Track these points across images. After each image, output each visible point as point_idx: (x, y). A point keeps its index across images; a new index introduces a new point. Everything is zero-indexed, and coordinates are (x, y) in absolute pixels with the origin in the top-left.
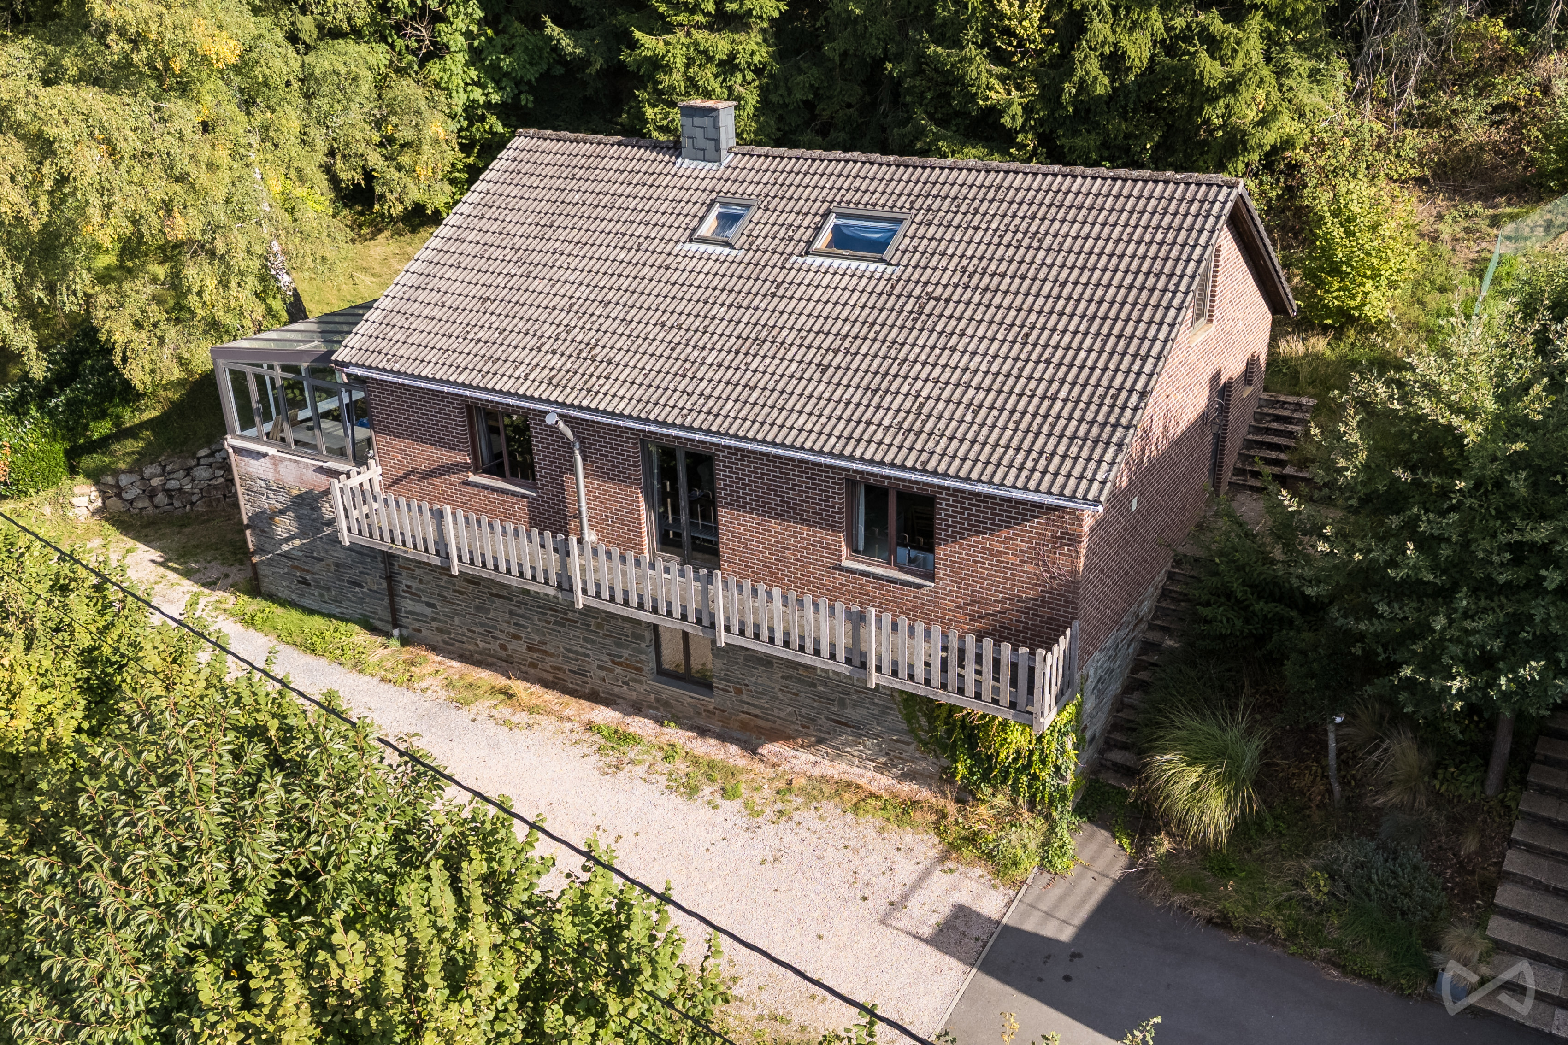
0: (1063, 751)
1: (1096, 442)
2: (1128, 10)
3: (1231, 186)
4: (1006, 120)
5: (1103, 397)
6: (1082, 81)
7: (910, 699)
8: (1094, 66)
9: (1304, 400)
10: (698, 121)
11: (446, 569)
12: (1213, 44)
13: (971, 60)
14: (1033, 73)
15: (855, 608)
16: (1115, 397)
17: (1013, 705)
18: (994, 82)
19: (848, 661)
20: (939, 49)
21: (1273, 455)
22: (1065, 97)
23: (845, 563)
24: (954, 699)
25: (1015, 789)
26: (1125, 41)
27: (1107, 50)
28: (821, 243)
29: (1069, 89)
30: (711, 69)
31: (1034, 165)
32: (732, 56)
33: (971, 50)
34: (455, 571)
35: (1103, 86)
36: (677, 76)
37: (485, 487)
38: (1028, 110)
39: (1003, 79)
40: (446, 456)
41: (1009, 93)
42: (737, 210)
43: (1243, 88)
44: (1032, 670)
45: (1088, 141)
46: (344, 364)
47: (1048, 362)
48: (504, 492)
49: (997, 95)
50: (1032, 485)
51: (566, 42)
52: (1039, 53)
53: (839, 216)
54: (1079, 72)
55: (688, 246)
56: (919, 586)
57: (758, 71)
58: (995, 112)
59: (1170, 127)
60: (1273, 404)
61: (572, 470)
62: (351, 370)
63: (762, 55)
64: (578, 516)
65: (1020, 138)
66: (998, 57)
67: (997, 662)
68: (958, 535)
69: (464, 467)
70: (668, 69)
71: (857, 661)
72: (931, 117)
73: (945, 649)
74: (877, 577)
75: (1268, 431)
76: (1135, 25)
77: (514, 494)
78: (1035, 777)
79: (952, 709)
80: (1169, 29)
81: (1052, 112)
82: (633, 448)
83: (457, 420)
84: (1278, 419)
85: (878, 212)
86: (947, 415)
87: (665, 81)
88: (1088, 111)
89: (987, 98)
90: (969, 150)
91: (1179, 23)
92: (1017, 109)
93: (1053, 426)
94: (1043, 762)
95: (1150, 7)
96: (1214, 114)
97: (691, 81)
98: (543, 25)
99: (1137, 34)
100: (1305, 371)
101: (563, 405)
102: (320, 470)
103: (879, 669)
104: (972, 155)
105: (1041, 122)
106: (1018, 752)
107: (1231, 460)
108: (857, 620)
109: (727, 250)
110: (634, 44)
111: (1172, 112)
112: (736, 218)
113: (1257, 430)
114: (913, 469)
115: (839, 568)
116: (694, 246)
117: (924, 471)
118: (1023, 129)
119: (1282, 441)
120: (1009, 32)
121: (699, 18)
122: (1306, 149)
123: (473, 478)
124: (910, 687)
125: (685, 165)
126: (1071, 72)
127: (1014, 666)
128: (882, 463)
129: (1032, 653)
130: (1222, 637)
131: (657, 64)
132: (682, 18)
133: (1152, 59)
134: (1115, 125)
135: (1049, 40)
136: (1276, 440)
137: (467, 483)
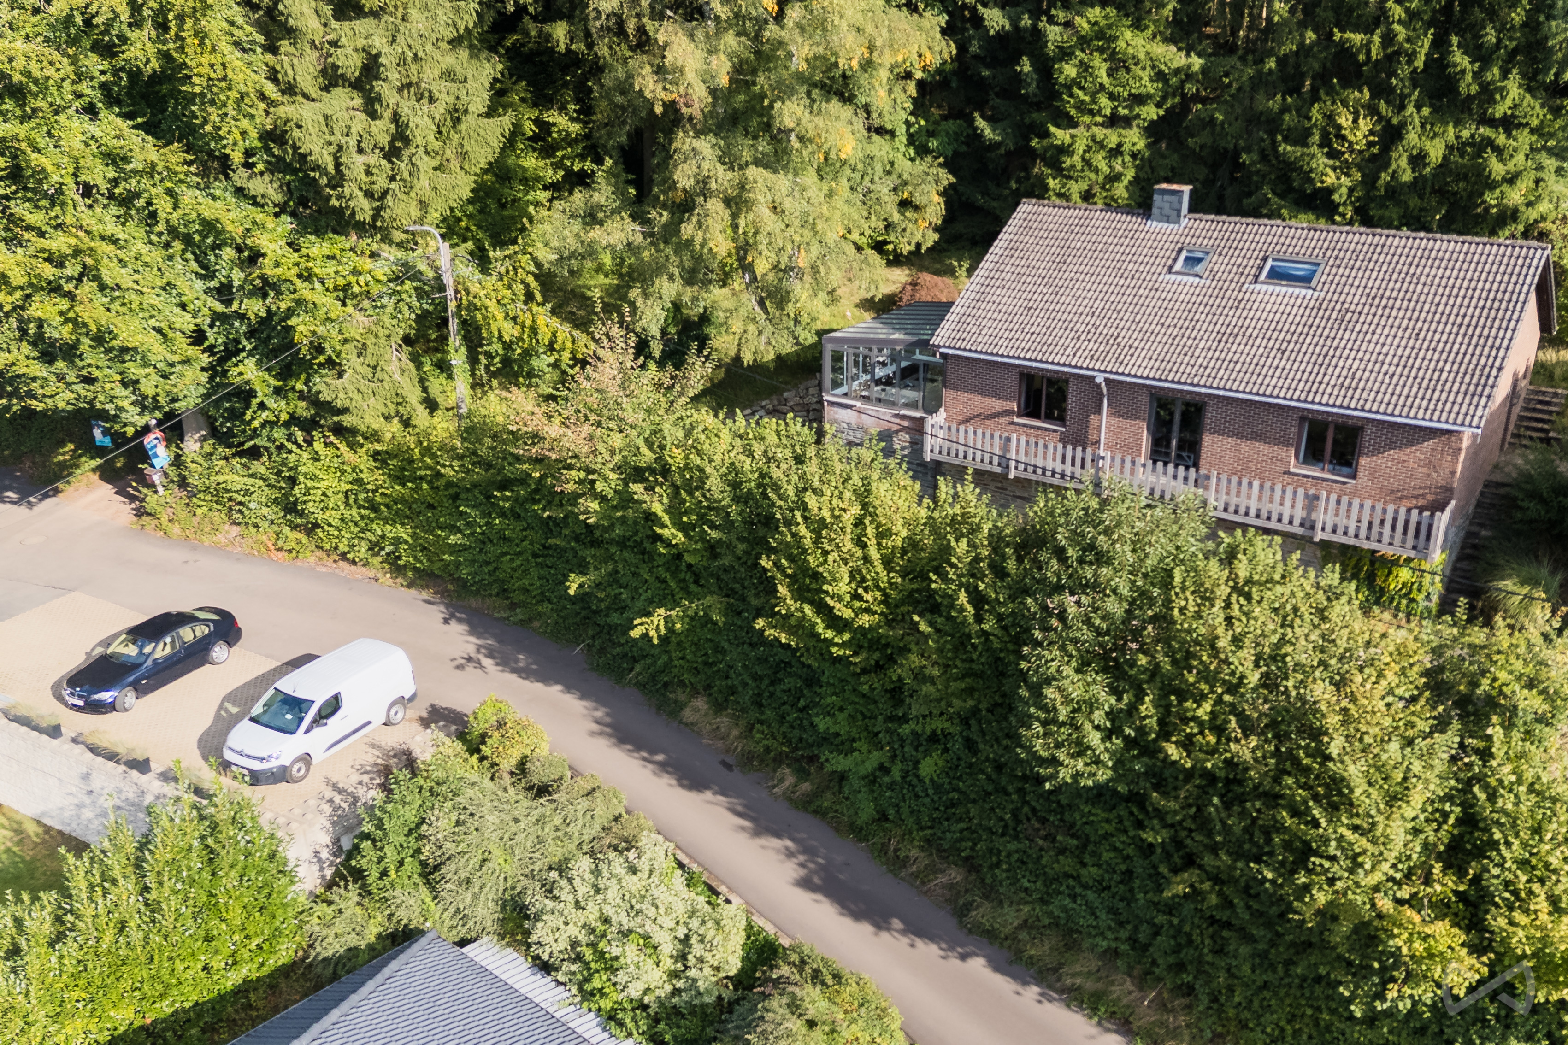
0: (1433, 584)
1: (1473, 395)
2: (1432, 125)
3: (1544, 249)
4: (1336, 197)
5: (1474, 370)
6: (1394, 172)
7: (1344, 548)
8: (1404, 162)
9: (1560, 391)
10: (1166, 197)
11: (1005, 476)
12: (1499, 151)
13: (1313, 156)
14: (1356, 165)
15: (1312, 492)
16: (1482, 370)
17: (1414, 548)
18: (1328, 170)
19: (1302, 525)
20: (1289, 148)
21: (1540, 425)
22: (1381, 182)
23: (1292, 470)
24: (1374, 546)
25: (1397, 608)
26: (1428, 146)
27: (1415, 152)
28: (1263, 277)
29: (1385, 177)
30: (1103, 153)
31: (1355, 228)
32: (1120, 145)
33: (1315, 149)
34: (1011, 476)
35: (1407, 176)
36: (1076, 158)
37: (1025, 425)
38: (1351, 190)
39: (1334, 169)
40: (998, 405)
41: (1338, 178)
42: (1200, 255)
43: (1519, 182)
44: (1430, 526)
45: (1393, 212)
46: (939, 346)
47: (1434, 350)
48: (1039, 428)
49: (1331, 179)
50: (1435, 418)
51: (988, 132)
52: (1361, 152)
53: (1274, 260)
54: (1394, 166)
55: (1168, 276)
56: (1345, 483)
57: (1134, 156)
58: (1329, 191)
59: (1451, 204)
60: (1537, 393)
61: (1099, 411)
62: (942, 350)
63: (1141, 145)
64: (1098, 442)
65: (1341, 209)
66: (1333, 154)
67: (1407, 523)
68: (1377, 450)
69: (1010, 413)
70: (1071, 154)
71: (1308, 525)
72: (1274, 193)
73: (1359, 521)
74: (1314, 478)
75: (1534, 410)
76: (1436, 135)
77: (1046, 429)
78: (1413, 600)
79: (1374, 552)
80: (1458, 137)
81: (1368, 192)
82: (1145, 399)
83: (1013, 382)
84: (1541, 402)
85: (1300, 258)
86: (1372, 379)
87: (1068, 162)
88: (1394, 192)
89: (1322, 182)
90: (1302, 216)
91: (1466, 134)
92: (1344, 190)
93: (1444, 386)
94: (1419, 590)
95: (1447, 123)
96: (1490, 198)
97: (1087, 163)
98: (973, 120)
99: (1437, 140)
100: (1558, 372)
101: (1105, 371)
102: (896, 416)
103: (1323, 529)
104: (1304, 219)
105: (1358, 199)
106: (1404, 584)
107: (1511, 427)
108: (1312, 501)
109: (1197, 280)
110: (1047, 134)
111: (1455, 194)
112: (1200, 260)
113: (1526, 409)
114: (1356, 409)
115: (1289, 473)
116: (1173, 277)
117: (1363, 410)
118: (1345, 204)
119: (1546, 417)
120: (1344, 138)
121: (1099, 119)
122: (1553, 222)
123: (1016, 420)
124: (1344, 540)
125: (1153, 225)
126: (1388, 165)
127: (1419, 524)
128: (1334, 406)
129: (1432, 515)
130: (1531, 521)
131: (1065, 150)
132: (1087, 119)
133: (1445, 157)
134: (1414, 202)
135: (1370, 144)
136: (1540, 416)
137: (1012, 423)
